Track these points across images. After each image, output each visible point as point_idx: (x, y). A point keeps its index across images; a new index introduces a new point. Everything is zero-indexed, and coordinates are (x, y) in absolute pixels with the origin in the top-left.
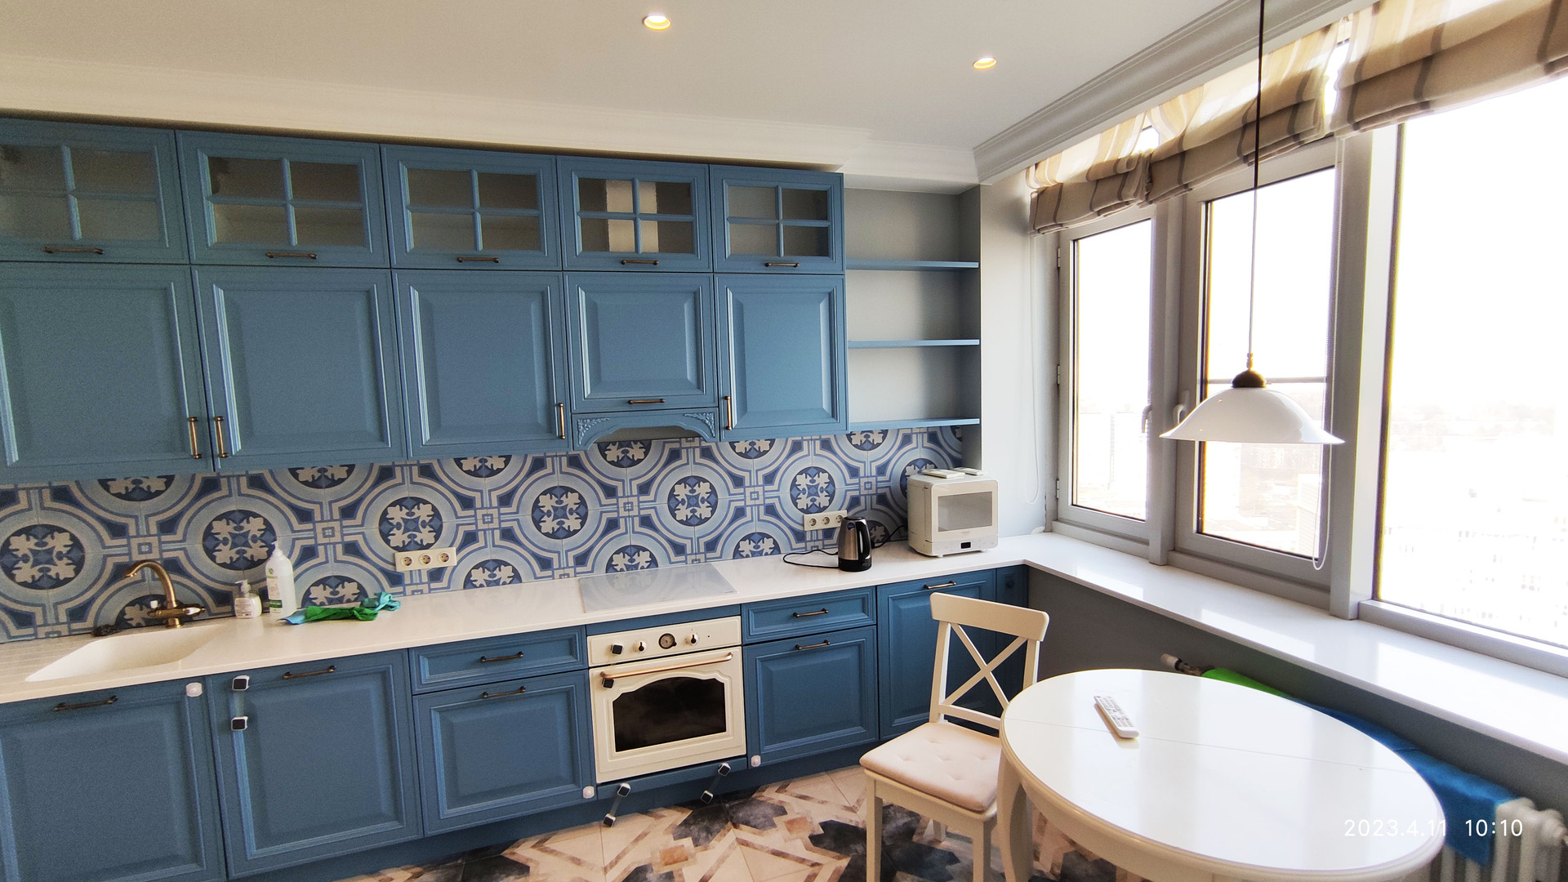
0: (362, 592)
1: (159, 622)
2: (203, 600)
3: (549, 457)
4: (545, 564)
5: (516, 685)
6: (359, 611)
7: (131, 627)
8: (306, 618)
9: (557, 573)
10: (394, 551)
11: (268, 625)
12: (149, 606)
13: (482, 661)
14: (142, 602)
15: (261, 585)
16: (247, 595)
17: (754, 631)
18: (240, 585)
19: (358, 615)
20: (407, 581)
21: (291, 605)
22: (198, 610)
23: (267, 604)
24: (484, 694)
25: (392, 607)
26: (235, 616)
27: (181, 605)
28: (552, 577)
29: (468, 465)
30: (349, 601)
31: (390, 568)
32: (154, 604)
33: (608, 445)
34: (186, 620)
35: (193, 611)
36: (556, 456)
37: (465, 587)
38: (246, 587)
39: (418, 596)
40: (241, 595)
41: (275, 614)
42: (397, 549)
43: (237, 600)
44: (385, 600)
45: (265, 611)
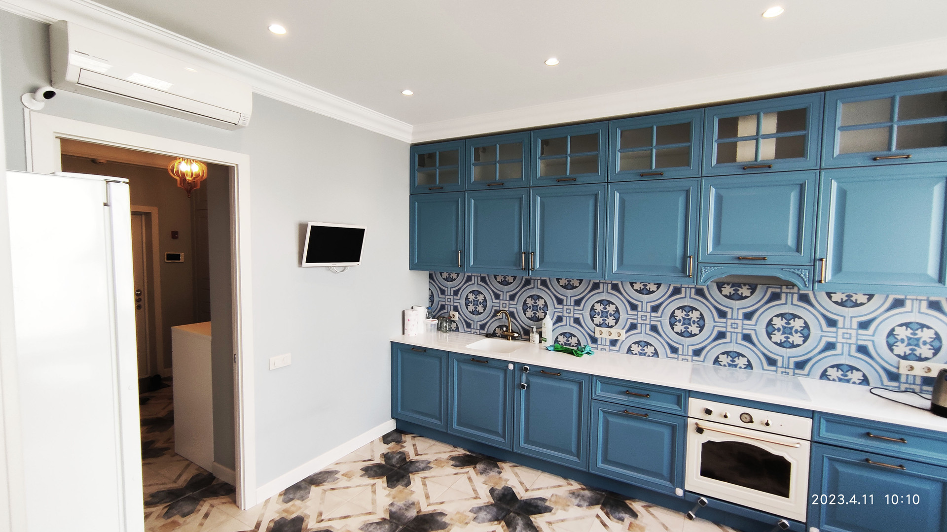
0: (579, 343)
1: (505, 337)
2: (520, 332)
3: (683, 287)
4: (674, 350)
5: (644, 412)
6: (576, 352)
7: (497, 336)
8: (554, 349)
9: (681, 357)
10: (595, 326)
11: (540, 348)
12: (503, 330)
13: (627, 393)
14: (501, 327)
15: (540, 330)
16: (535, 333)
17: (823, 433)
18: (533, 328)
19: (575, 353)
20: (599, 342)
21: (550, 342)
22: (517, 335)
23: (541, 339)
24: (626, 410)
25: (590, 353)
26: (529, 341)
27: (513, 332)
28: (677, 358)
29: (637, 286)
30: (573, 346)
31: (592, 334)
32: (505, 329)
33: (724, 285)
34: (514, 338)
35: (516, 335)
36: (688, 287)
37: (627, 353)
38: (535, 330)
39: (603, 351)
40: (533, 333)
41: (544, 344)
42: (596, 325)
43: (531, 334)
44: (587, 349)
45: (540, 342)
